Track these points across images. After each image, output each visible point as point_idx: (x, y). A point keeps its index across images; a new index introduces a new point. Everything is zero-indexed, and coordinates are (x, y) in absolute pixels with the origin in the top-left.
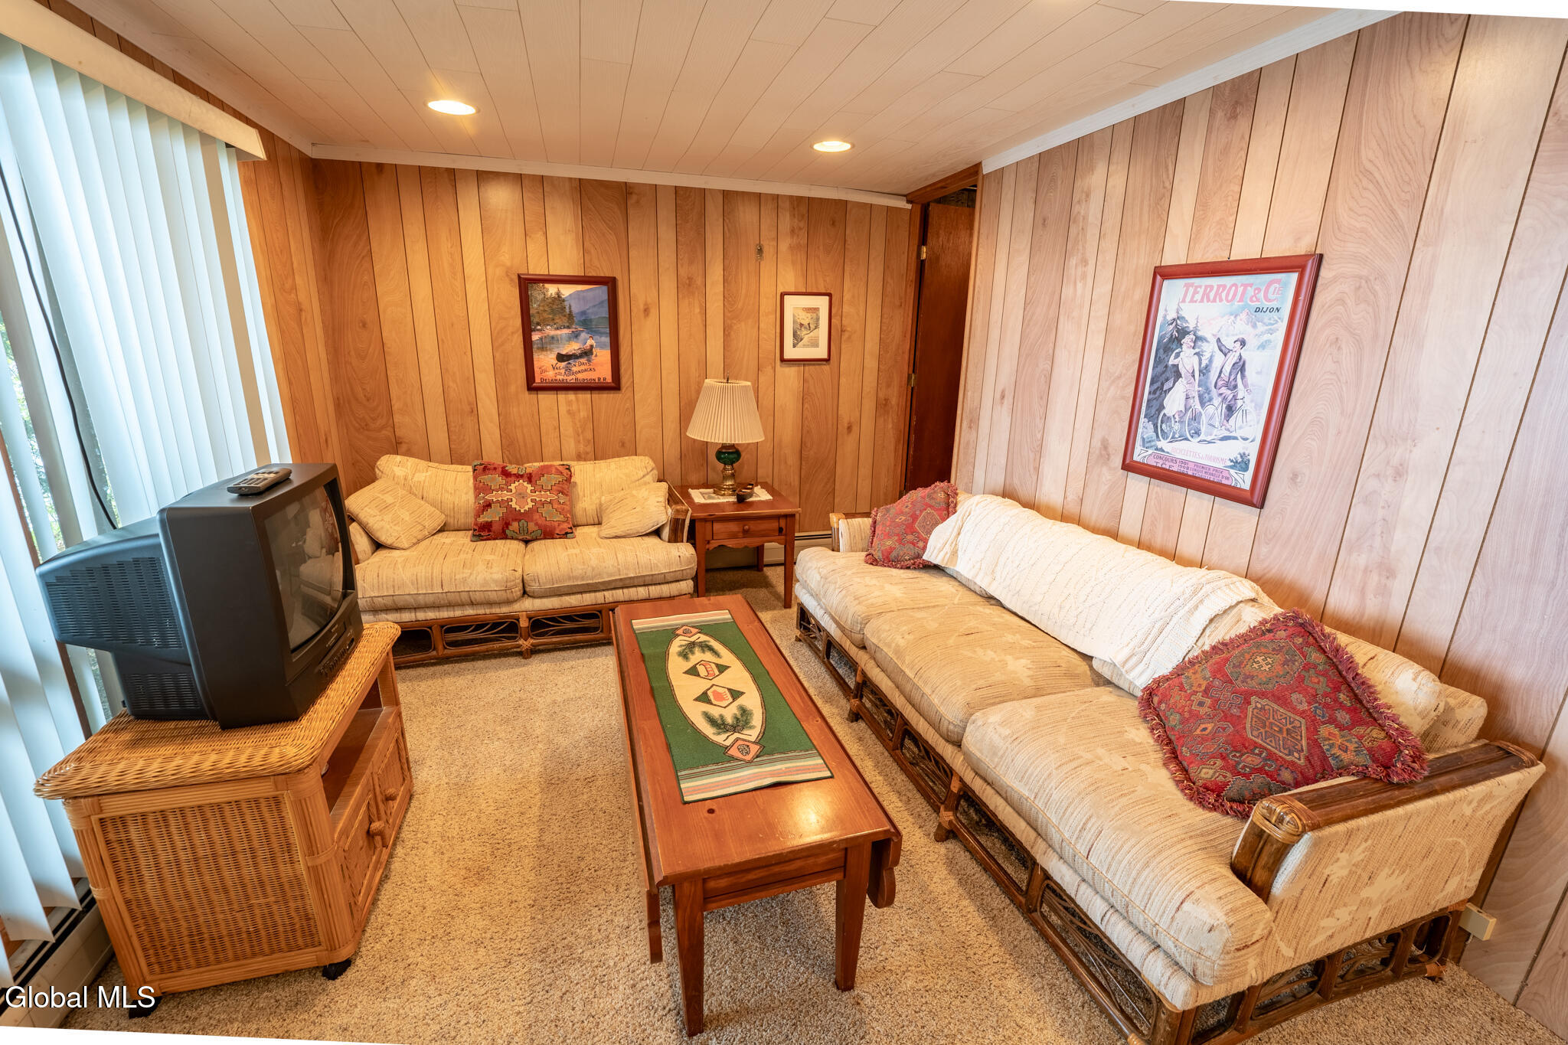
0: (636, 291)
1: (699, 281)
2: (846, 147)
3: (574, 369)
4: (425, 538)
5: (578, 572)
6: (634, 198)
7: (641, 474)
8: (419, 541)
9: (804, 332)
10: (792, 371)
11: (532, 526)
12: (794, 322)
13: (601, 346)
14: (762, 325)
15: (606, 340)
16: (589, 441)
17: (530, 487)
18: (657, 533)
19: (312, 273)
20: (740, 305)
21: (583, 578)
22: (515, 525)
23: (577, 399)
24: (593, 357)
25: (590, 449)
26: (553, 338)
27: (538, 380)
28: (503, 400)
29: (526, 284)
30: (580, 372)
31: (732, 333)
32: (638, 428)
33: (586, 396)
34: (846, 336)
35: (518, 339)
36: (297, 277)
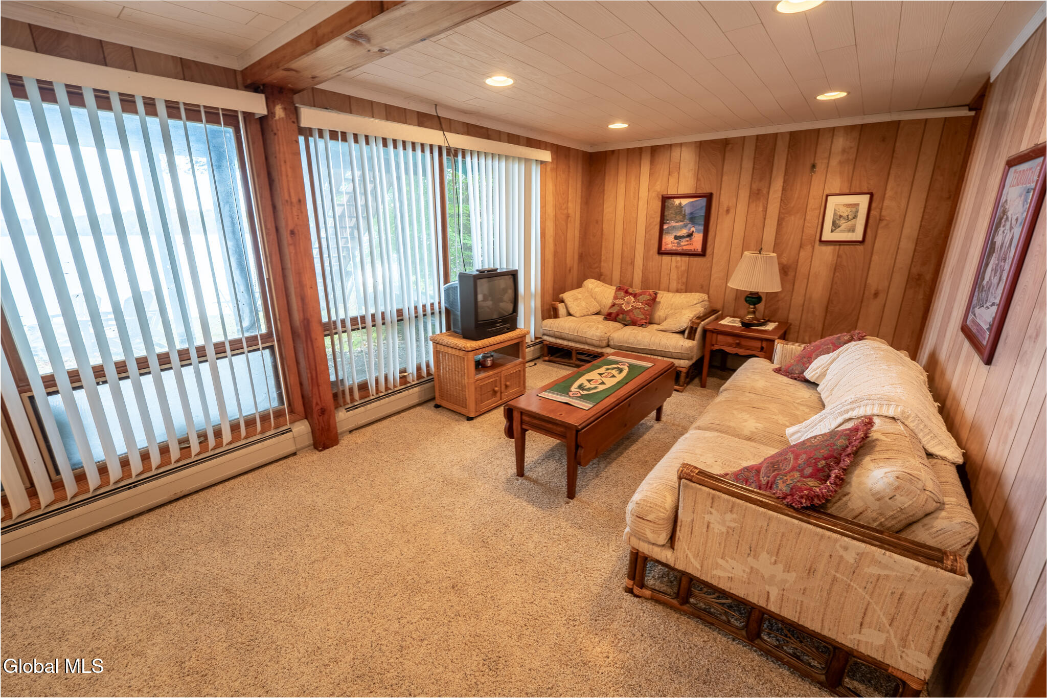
0: (724, 199)
1: (765, 191)
2: (844, 94)
3: (682, 244)
4: (588, 315)
5: (630, 341)
6: (730, 146)
7: (695, 302)
8: (584, 316)
9: (842, 221)
10: (829, 249)
11: (628, 318)
12: (835, 214)
13: (698, 231)
14: (808, 217)
15: (702, 228)
16: (684, 283)
17: (633, 299)
18: (682, 332)
19: (579, 201)
20: (792, 205)
21: (632, 344)
22: (621, 316)
23: (681, 260)
24: (693, 237)
25: (683, 287)
26: (674, 227)
27: (663, 249)
28: (646, 259)
29: (665, 199)
30: (685, 245)
31: (784, 223)
32: (712, 279)
33: (686, 259)
34: (883, 223)
35: (657, 228)
36: (569, 204)
